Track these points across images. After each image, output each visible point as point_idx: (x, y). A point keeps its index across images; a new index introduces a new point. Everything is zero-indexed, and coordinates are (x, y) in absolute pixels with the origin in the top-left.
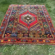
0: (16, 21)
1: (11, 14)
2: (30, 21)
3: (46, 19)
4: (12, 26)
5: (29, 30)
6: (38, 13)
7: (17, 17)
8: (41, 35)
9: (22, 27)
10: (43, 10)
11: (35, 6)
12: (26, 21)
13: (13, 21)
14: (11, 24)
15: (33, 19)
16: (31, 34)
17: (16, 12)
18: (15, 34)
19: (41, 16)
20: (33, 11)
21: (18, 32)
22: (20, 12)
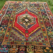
0: (11, 24)
1: (5, 13)
2: (29, 24)
4: (4, 32)
5: (27, 40)
6: (39, 12)
7: (12, 19)
9: (17, 34)
10: (45, 9)
11: (36, 3)
12: (24, 24)
13: (6, 25)
14: (3, 29)
15: (32, 22)
16: (31, 48)
17: (12, 10)
18: (6, 49)
19: (43, 17)
20: (33, 10)
21: (10, 44)
22: (17, 10)
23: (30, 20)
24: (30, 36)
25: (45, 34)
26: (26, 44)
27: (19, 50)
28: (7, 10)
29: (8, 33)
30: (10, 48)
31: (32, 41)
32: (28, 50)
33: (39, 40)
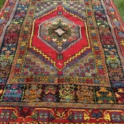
0: (24, 40)
1: (12, 16)
2: (65, 40)
3: (114, 34)
4: (11, 58)
5: (60, 74)
6: (89, 12)
8: (98, 95)
9: (38, 62)
10: (103, 5)
12: (54, 40)
13: (14, 43)
14: (9, 52)
15: (73, 35)
16: (67, 89)
17: (26, 9)
18: (16, 91)
19: (98, 24)
20: (75, 7)
21: (25, 82)
22: (37, 9)
23: (67, 32)
24: (66, 66)
25: (99, 61)
26: (58, 82)
27: (43, 93)
28: (15, 9)
29: (19, 61)
30: (26, 89)
31: (70, 75)
32: (63, 93)
33: (86, 73)
